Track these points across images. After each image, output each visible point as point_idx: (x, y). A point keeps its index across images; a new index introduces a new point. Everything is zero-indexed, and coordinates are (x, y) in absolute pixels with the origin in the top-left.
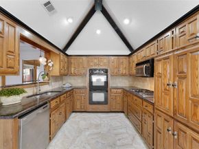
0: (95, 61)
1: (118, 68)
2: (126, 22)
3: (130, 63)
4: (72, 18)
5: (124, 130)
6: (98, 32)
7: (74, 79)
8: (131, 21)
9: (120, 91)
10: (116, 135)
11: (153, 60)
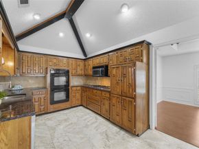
0: (55, 61)
1: (76, 69)
2: (88, 35)
3: (85, 66)
4: (40, 15)
5: (88, 116)
6: (61, 35)
7: (24, 80)
8: (91, 35)
9: (79, 88)
10: (85, 120)
11: (107, 66)
